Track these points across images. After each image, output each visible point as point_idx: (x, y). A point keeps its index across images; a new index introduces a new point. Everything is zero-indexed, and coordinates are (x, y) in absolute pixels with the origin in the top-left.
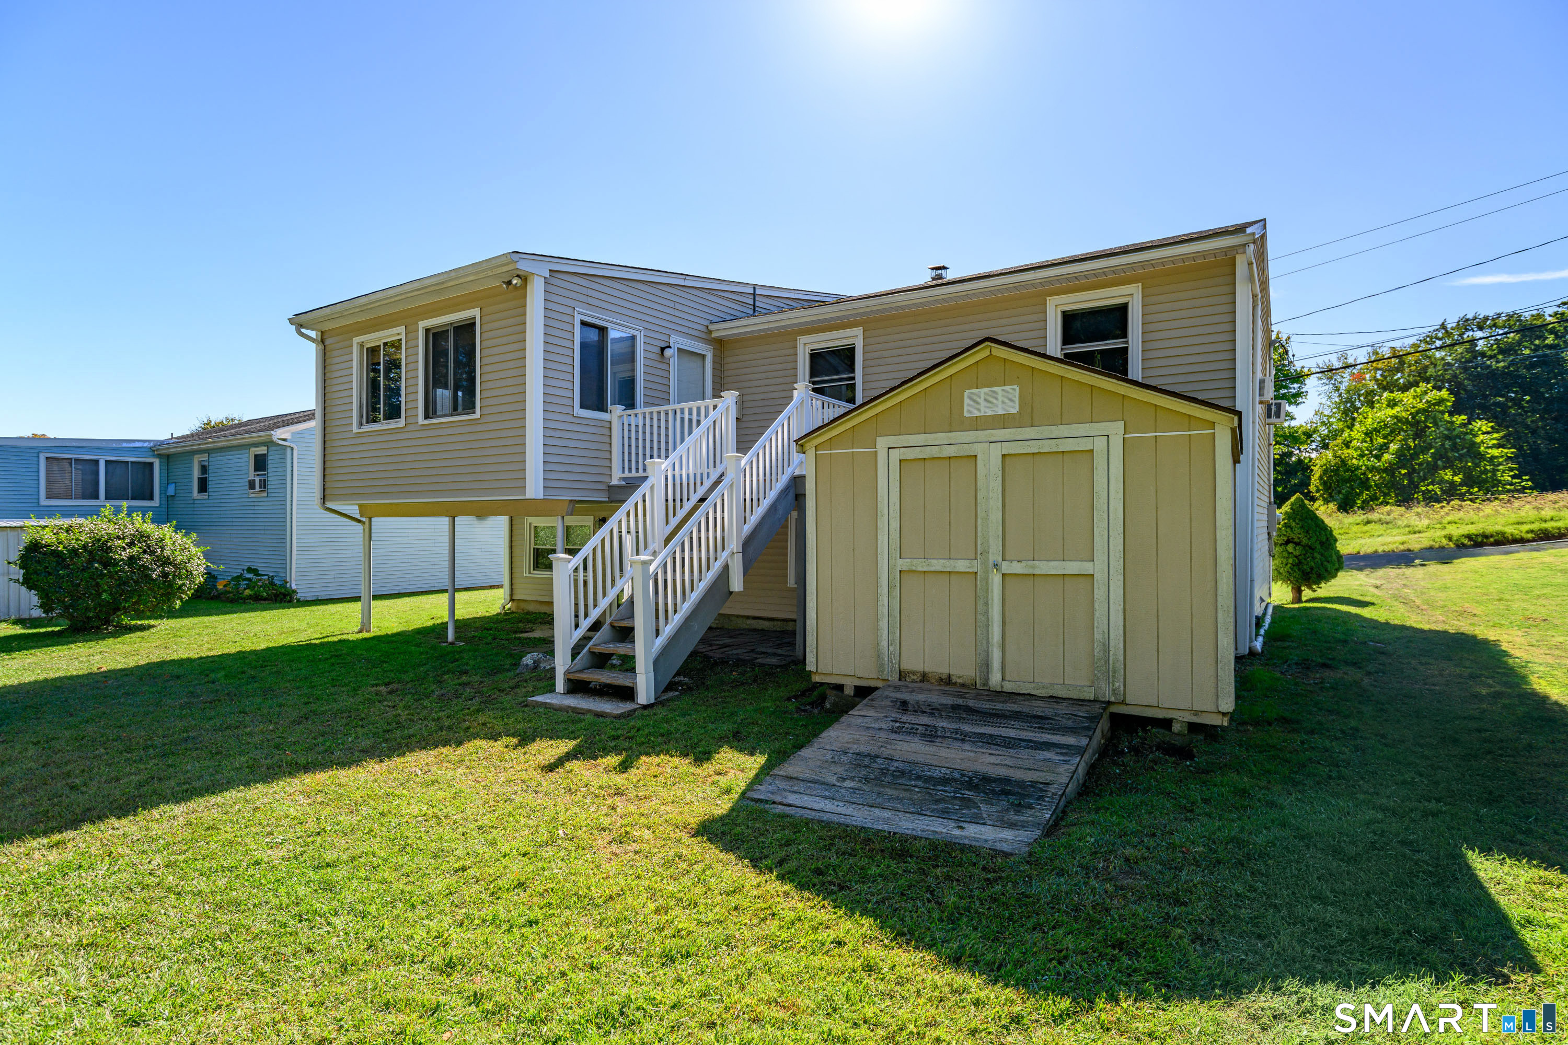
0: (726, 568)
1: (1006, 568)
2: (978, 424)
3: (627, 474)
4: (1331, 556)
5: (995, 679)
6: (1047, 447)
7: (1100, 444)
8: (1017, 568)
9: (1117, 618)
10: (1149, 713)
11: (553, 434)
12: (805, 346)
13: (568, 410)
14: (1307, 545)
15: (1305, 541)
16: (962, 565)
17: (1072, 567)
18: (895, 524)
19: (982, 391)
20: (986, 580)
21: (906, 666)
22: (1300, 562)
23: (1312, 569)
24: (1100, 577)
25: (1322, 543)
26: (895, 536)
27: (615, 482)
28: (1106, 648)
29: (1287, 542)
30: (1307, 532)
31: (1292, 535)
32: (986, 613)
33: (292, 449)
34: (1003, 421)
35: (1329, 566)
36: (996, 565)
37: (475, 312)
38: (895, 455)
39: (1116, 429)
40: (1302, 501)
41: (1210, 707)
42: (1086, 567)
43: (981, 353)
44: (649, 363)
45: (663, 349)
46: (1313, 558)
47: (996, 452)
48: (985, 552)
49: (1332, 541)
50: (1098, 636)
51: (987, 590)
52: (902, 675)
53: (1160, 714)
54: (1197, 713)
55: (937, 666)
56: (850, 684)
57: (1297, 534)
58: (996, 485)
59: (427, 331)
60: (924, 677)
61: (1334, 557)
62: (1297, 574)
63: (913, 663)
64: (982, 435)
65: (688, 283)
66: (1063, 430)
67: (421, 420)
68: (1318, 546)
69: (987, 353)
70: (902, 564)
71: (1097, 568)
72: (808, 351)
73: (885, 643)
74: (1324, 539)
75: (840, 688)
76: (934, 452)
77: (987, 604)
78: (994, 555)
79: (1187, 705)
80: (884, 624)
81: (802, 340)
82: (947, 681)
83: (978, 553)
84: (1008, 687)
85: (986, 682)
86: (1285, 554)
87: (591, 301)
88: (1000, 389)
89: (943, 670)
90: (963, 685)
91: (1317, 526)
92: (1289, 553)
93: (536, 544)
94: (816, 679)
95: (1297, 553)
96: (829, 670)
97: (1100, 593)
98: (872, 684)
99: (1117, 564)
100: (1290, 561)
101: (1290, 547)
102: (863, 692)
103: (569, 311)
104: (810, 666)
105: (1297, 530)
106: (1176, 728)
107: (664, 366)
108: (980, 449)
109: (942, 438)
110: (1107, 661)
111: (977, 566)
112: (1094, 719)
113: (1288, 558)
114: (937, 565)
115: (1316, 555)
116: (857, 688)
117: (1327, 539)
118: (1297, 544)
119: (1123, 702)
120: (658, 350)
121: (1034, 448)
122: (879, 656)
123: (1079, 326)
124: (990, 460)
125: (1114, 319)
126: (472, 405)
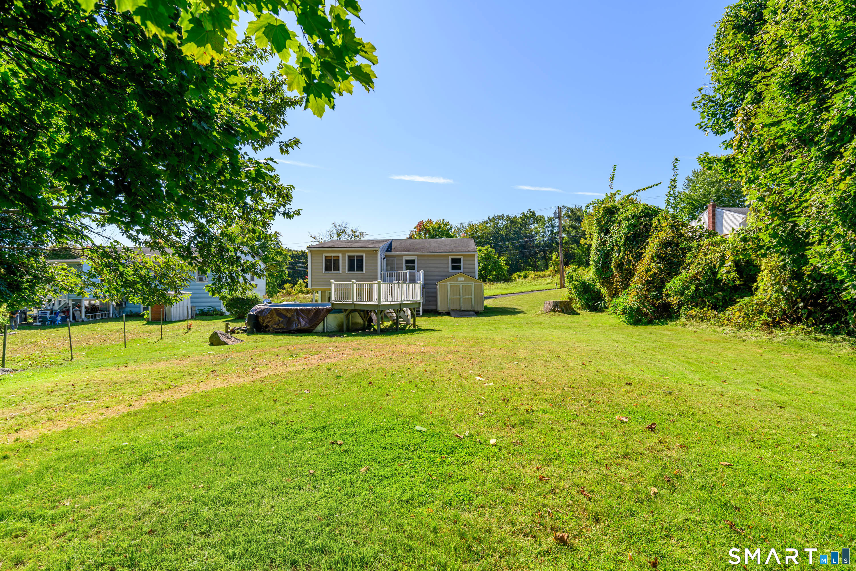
5: (462, 309)
8: (464, 297)
9: (474, 302)
16: (458, 297)
17: (469, 297)
18: (450, 292)
20: (461, 298)
32: (461, 302)
34: (462, 281)
37: (364, 254)
38: (450, 285)
39: (474, 283)
52: (451, 310)
56: (444, 311)
59: (348, 255)
64: (460, 283)
66: (468, 283)
67: (347, 272)
70: (451, 297)
71: (472, 297)
81: (404, 257)
82: (456, 310)
88: (462, 278)
94: (439, 311)
97: (472, 300)
98: (448, 311)
106: (479, 312)
109: (455, 283)
114: (455, 297)
119: (475, 310)
121: (465, 284)
123: (454, 261)
124: (461, 285)
125: (459, 261)
126: (362, 271)
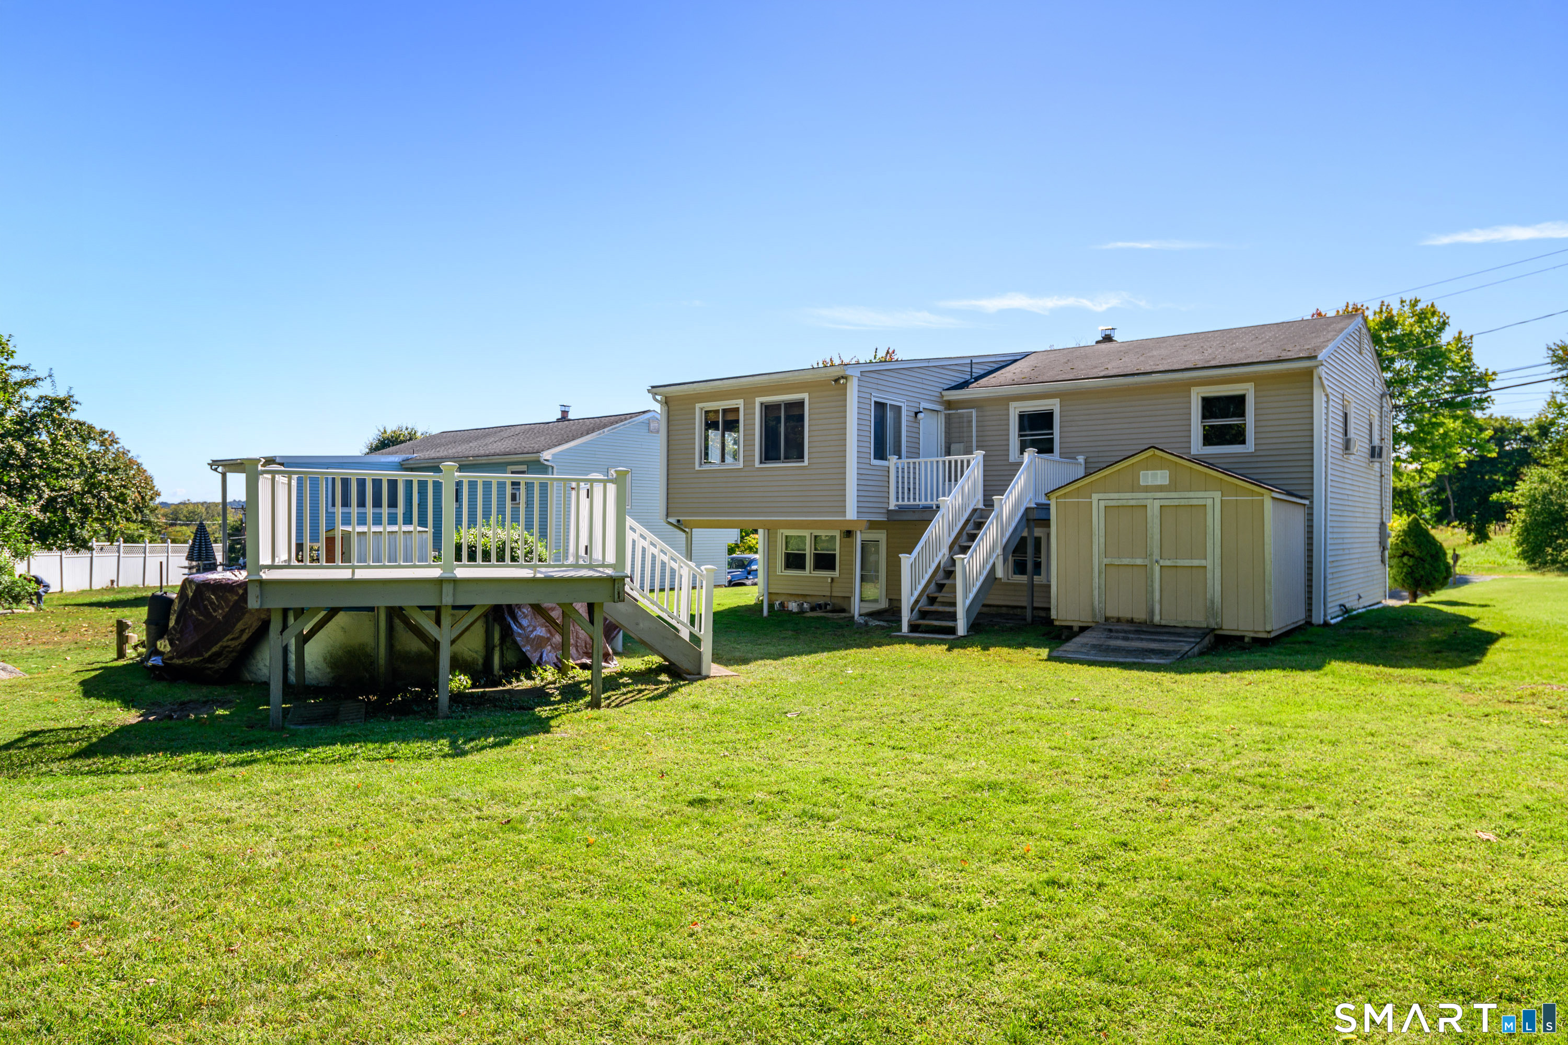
0: (994, 564)
1: (1162, 563)
2: (1147, 489)
3: (900, 502)
4: (1439, 566)
5: (1157, 619)
6: (1183, 502)
7: (1209, 502)
8: (1168, 563)
9: (1218, 587)
10: (1233, 633)
11: (863, 477)
12: (1015, 410)
13: (868, 461)
14: (1419, 557)
15: (1417, 554)
16: (1139, 561)
17: (1196, 563)
18: (1102, 540)
19: (1150, 472)
20: (1152, 569)
21: (1109, 614)
22: (1413, 571)
23: (1422, 576)
24: (1209, 567)
25: (1432, 556)
26: (1102, 546)
27: (892, 507)
28: (1213, 602)
29: (1405, 554)
30: (1419, 546)
31: (1407, 549)
32: (1152, 586)
33: (553, 468)
34: (1160, 488)
35: (1436, 575)
36: (1157, 562)
37: (805, 396)
38: (1102, 503)
39: (1217, 495)
40: (1417, 520)
41: (1261, 629)
42: (1203, 563)
43: (1150, 453)
44: (910, 424)
45: (916, 414)
46: (1424, 568)
47: (1157, 504)
48: (1151, 555)
49: (1441, 555)
50: (1208, 596)
51: (1152, 574)
52: (1107, 619)
53: (1238, 634)
54: (1256, 632)
55: (1126, 614)
56: (1076, 625)
57: (1411, 549)
58: (1157, 521)
59: (762, 404)
60: (1119, 620)
61: (1442, 567)
62: (1410, 581)
63: (1112, 613)
64: (1149, 495)
65: (931, 364)
66: (1191, 494)
67: (757, 464)
68: (1429, 558)
69: (1152, 453)
70: (1106, 561)
71: (1208, 563)
72: (1017, 412)
73: (1097, 603)
74: (1434, 552)
75: (1070, 628)
76: (1124, 503)
77: (1152, 581)
78: (1156, 556)
79: (1251, 629)
80: (1096, 593)
81: (1013, 405)
82: (1131, 621)
83: (1147, 555)
84: (1163, 623)
85: (1152, 621)
86: (1401, 565)
87: (880, 387)
88: (1159, 472)
89: (1129, 616)
90: (1140, 623)
91: (1428, 541)
92: (1404, 564)
93: (816, 549)
94: (1056, 623)
95: (1410, 564)
96: (1064, 618)
97: (1209, 575)
98: (1089, 625)
99: (1218, 561)
100: (1405, 570)
101: (1405, 559)
102: (1083, 629)
103: (868, 396)
104: (1053, 615)
105: (1410, 545)
106: (1246, 640)
107: (916, 425)
108: (1149, 502)
109: (1128, 495)
110: (1213, 609)
111: (1147, 562)
112: (1205, 635)
113: (1403, 568)
114: (1126, 561)
115: (1427, 566)
116: (1080, 627)
117: (1437, 553)
118: (1411, 556)
119: (1221, 629)
120: (913, 414)
121: (1176, 502)
122: (1093, 609)
123: (1211, 406)
124: (1154, 508)
125: (1236, 404)
126: (801, 457)
